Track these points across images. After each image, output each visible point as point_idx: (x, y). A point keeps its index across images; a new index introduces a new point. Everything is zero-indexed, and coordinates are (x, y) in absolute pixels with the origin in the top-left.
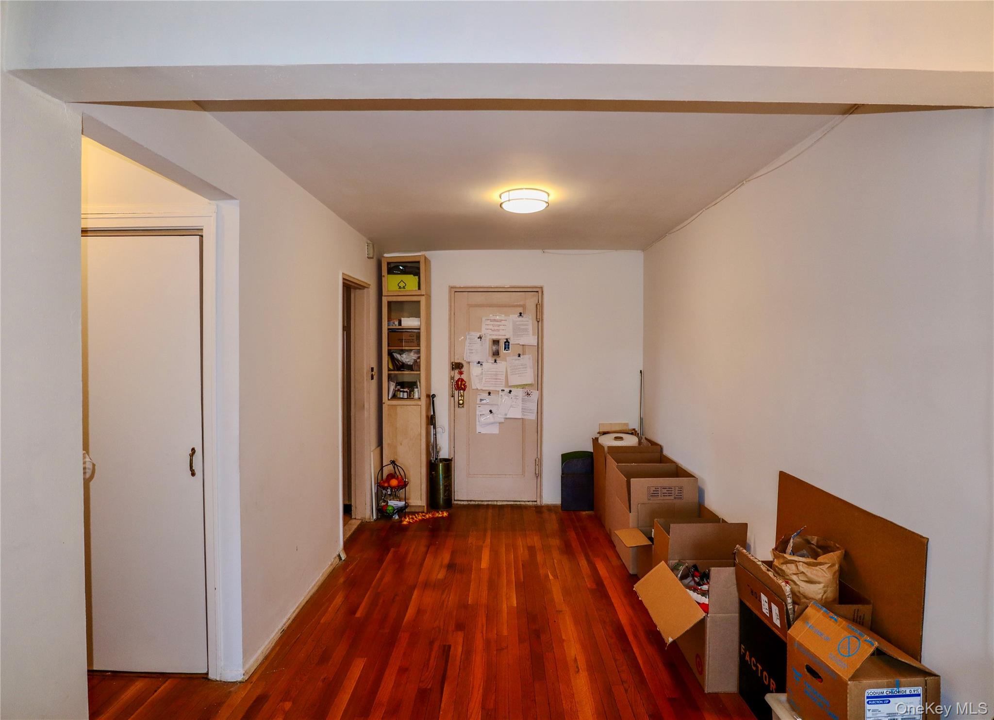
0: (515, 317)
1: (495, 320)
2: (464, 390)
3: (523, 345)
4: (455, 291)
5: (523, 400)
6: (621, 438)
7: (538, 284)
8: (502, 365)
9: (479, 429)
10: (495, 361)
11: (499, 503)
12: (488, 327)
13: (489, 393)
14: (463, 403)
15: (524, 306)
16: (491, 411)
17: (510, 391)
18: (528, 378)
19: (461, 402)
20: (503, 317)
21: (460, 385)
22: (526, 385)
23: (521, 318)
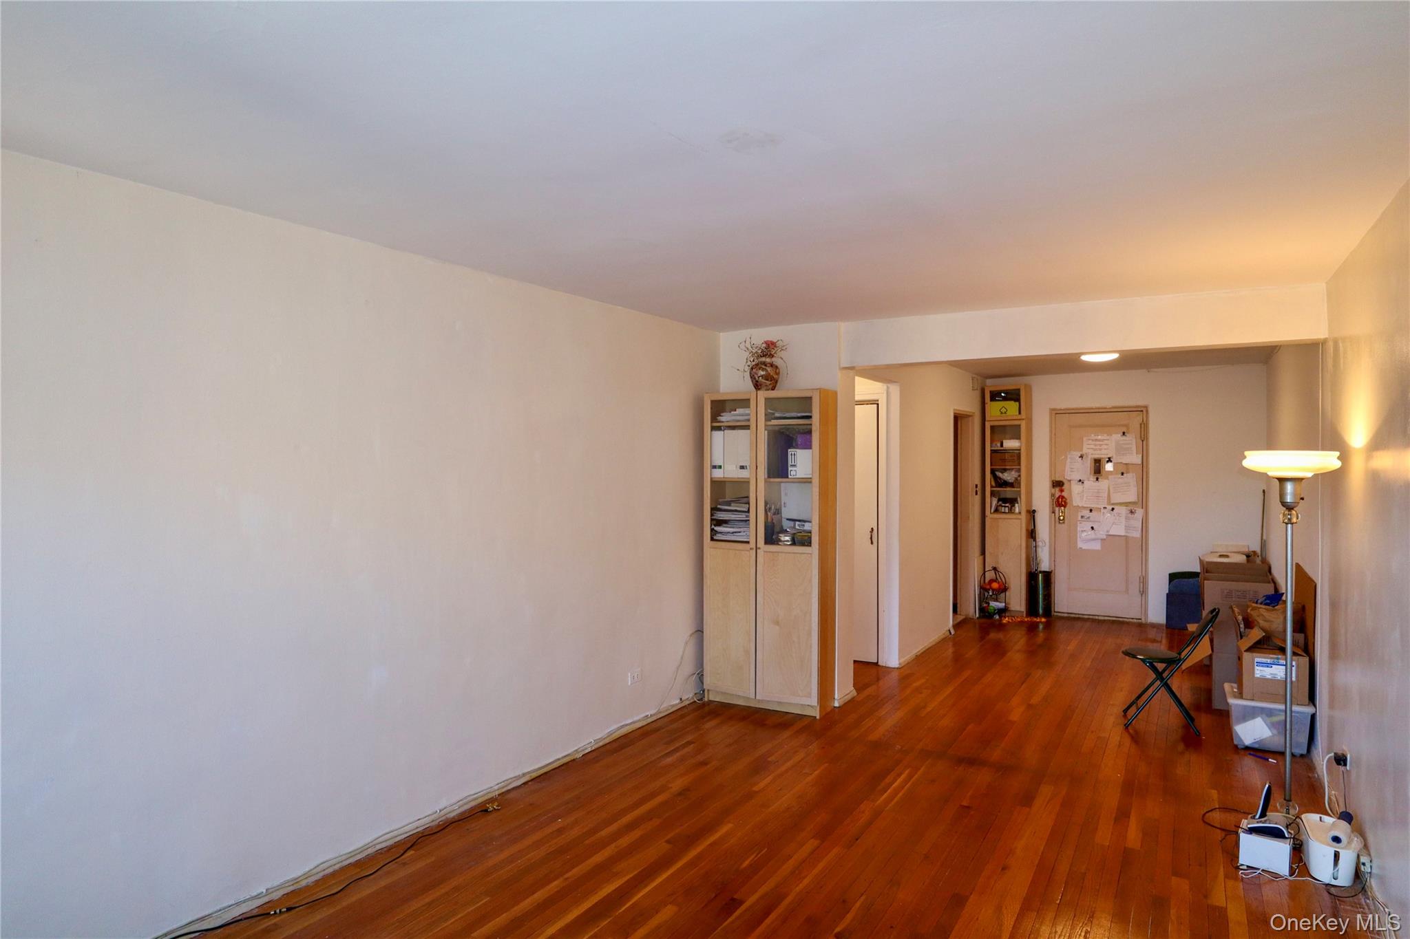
0: (1118, 436)
1: (1096, 440)
2: (1065, 507)
3: (1126, 464)
4: (1056, 413)
5: (1127, 518)
7: (1141, 403)
8: (1104, 484)
9: (1080, 545)
10: (1097, 479)
11: (1100, 618)
12: (1089, 446)
13: (1091, 511)
14: (1063, 519)
15: (1127, 426)
16: (1092, 528)
17: (1113, 509)
18: (1132, 495)
19: (1062, 518)
20: (1105, 437)
21: (1060, 503)
22: (1130, 503)
23: (1124, 438)
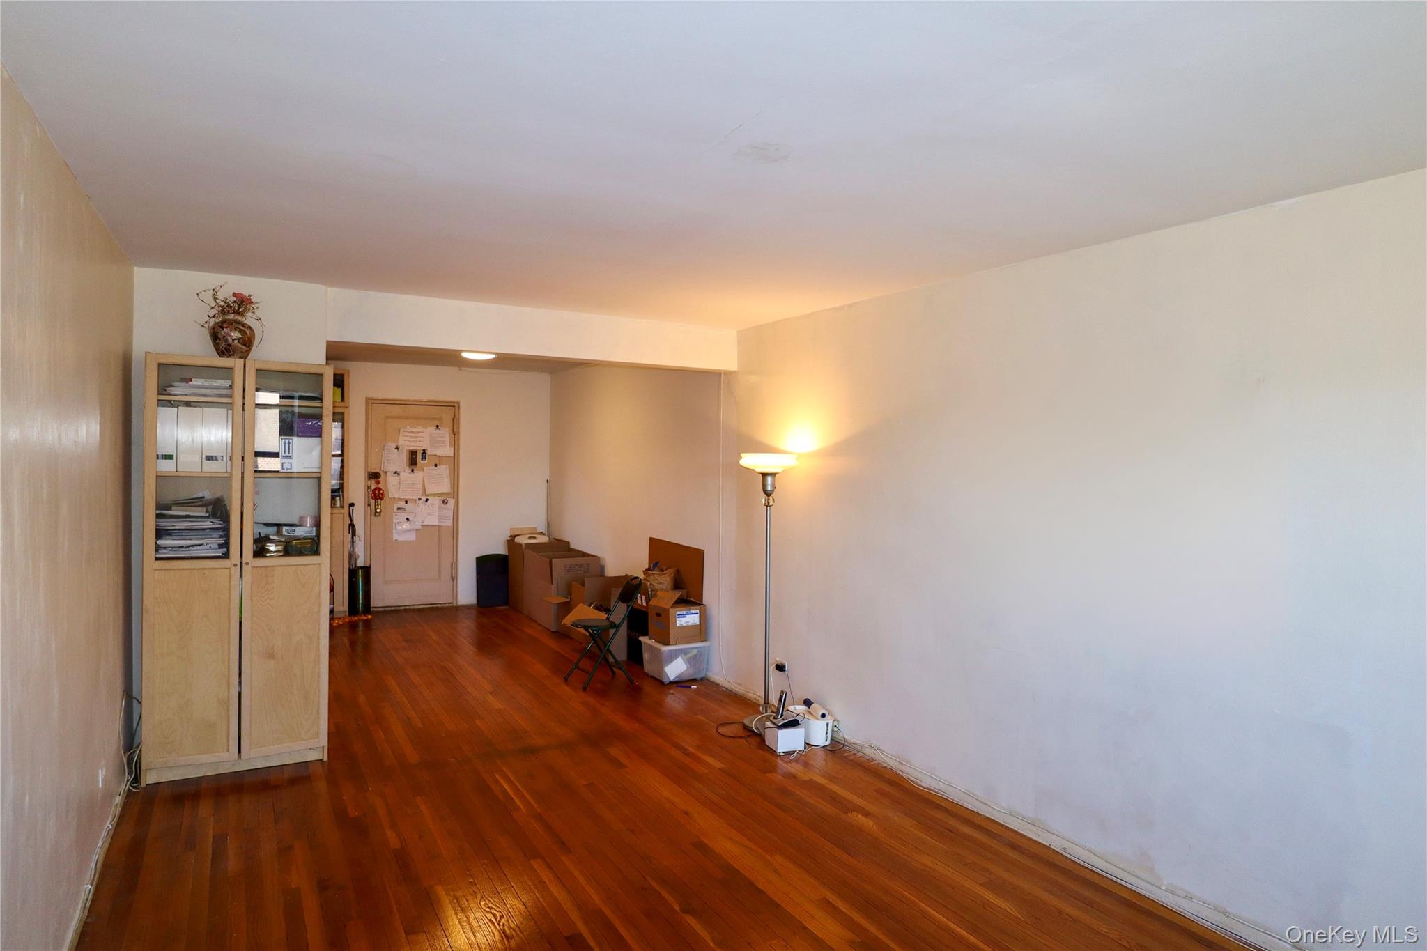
0: (433, 429)
1: (412, 432)
2: (381, 499)
3: (439, 456)
4: (371, 402)
5: (440, 508)
6: (535, 538)
7: (455, 399)
8: (418, 475)
9: (396, 537)
10: (413, 471)
11: (416, 607)
12: (404, 438)
13: (406, 502)
14: (380, 513)
15: (440, 419)
16: (408, 519)
17: (427, 500)
18: (446, 487)
19: (378, 511)
20: (420, 429)
21: (377, 495)
22: (443, 493)
23: (438, 431)
